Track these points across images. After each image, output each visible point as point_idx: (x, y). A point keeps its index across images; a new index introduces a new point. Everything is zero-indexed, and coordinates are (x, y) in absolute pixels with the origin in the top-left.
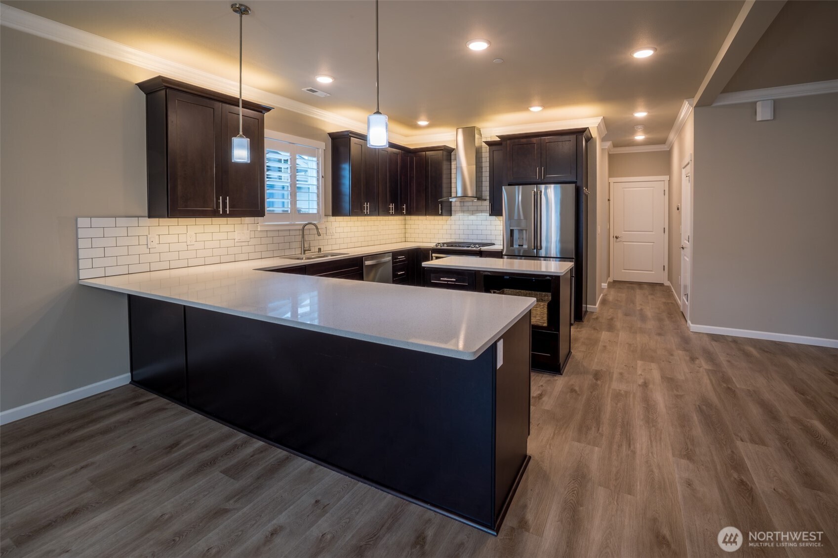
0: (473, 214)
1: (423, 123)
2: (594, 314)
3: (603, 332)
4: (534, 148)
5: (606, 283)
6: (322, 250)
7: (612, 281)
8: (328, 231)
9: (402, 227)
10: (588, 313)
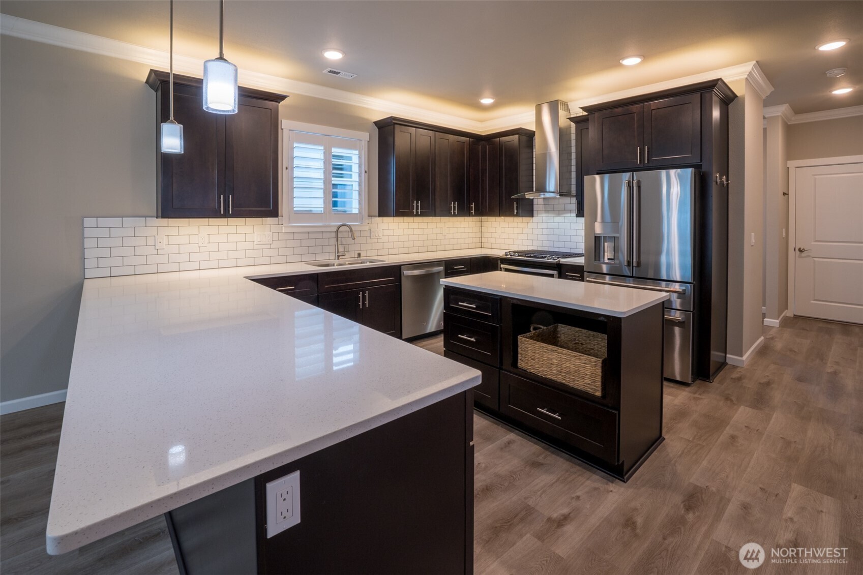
0: (559, 215)
1: (487, 101)
2: (738, 370)
3: (742, 408)
4: (634, 119)
5: (778, 319)
6: (362, 255)
7: (792, 316)
8: (372, 234)
9: (478, 229)
10: (727, 367)
